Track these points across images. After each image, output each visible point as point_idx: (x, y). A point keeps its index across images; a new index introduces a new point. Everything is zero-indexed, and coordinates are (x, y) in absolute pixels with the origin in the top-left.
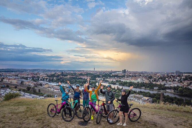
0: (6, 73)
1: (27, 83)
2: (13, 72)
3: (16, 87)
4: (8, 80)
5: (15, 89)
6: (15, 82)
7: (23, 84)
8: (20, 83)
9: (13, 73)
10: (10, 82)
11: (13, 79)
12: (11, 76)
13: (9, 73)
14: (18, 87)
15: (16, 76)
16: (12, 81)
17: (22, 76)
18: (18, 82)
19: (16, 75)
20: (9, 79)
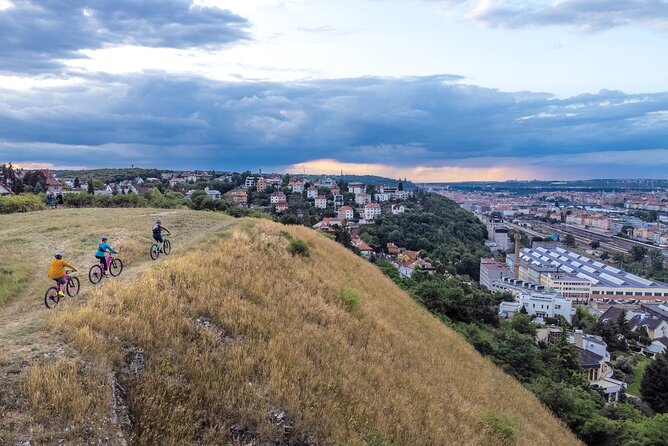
0: (588, 195)
1: (645, 234)
2: (610, 190)
3: (595, 246)
4: (580, 219)
5: (591, 252)
6: (601, 226)
7: (627, 237)
8: (619, 231)
9: (611, 195)
10: (583, 227)
11: (600, 215)
12: (600, 207)
13: (594, 197)
14: (601, 244)
15: (615, 205)
16: (594, 222)
17: (640, 206)
18: (613, 227)
19: (619, 201)
20: (586, 216)
